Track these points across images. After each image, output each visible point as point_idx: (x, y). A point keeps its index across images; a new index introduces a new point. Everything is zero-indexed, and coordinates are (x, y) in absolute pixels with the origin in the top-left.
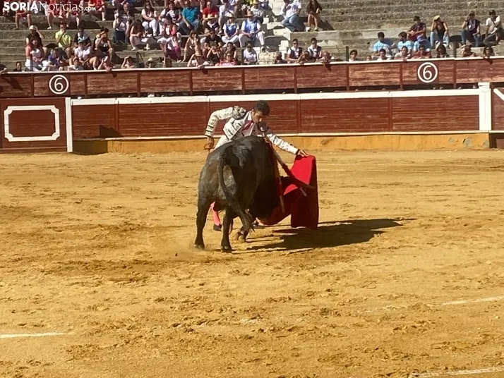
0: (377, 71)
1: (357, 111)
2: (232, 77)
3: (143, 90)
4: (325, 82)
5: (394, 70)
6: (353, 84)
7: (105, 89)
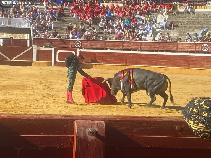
0: (187, 46)
1: (178, 60)
2: (137, 45)
3: (106, 47)
4: (169, 49)
5: (193, 46)
6: (179, 50)
7: (94, 46)
